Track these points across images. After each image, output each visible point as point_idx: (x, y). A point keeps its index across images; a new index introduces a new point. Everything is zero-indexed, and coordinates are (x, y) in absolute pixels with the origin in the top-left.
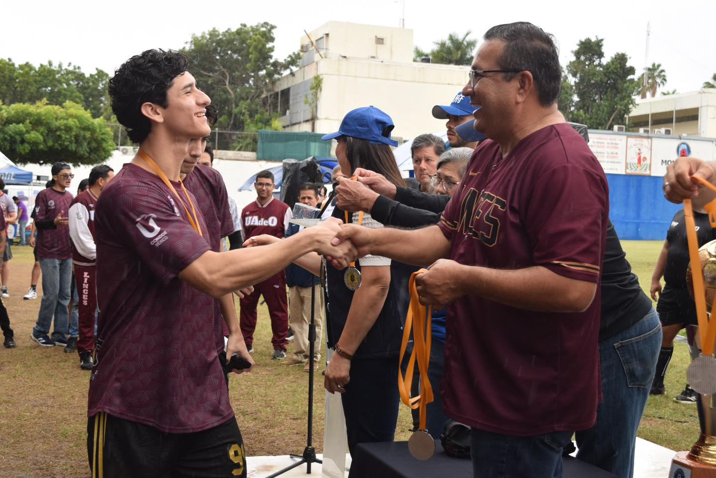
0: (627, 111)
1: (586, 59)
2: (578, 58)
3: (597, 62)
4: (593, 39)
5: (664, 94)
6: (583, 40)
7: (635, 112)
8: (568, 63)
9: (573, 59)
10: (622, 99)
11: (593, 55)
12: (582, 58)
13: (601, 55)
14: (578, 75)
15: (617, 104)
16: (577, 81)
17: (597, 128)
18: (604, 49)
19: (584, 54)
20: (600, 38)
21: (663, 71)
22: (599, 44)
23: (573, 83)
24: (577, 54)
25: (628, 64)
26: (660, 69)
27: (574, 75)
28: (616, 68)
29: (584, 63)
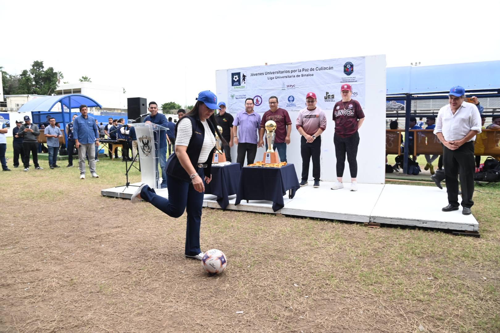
0: (55, 88)
1: (37, 68)
2: (34, 68)
3: (41, 70)
4: (39, 61)
5: (65, 83)
6: (35, 61)
7: (58, 89)
8: (30, 70)
9: (32, 68)
10: (53, 84)
11: (40, 67)
12: (35, 68)
13: (43, 67)
14: (34, 74)
15: (51, 86)
16: (34, 76)
17: (44, 95)
18: (43, 65)
19: (36, 66)
20: (42, 61)
21: (62, 74)
22: (41, 63)
23: (32, 77)
24: (33, 66)
25: (54, 71)
26: (61, 73)
27: (33, 74)
28: (50, 72)
29: (36, 70)
